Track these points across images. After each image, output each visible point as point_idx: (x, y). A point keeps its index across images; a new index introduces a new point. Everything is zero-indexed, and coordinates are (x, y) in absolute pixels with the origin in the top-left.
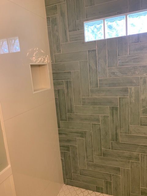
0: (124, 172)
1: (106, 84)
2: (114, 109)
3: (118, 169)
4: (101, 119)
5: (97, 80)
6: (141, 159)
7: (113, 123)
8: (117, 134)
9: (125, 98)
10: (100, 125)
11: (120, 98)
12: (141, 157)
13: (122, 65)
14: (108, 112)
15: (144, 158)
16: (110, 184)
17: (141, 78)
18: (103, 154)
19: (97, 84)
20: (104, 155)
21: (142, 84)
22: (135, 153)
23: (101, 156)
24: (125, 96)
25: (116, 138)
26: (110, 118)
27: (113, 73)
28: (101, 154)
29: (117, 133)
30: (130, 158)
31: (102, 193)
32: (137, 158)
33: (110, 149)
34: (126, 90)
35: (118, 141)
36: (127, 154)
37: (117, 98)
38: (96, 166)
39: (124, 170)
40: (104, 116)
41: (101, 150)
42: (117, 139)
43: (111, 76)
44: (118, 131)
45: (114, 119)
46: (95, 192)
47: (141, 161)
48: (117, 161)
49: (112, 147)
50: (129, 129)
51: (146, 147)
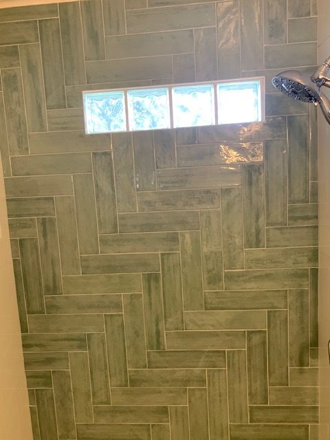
0: (176, 414)
1: (135, 227)
2: (151, 279)
3: (164, 411)
4: (124, 301)
5: (115, 218)
6: (209, 381)
7: (151, 308)
8: (158, 333)
9: (172, 253)
10: (121, 315)
11: (162, 255)
12: (209, 376)
13: (165, 188)
14: (139, 287)
15: (213, 377)
17: (202, 214)
18: (131, 381)
19: (115, 226)
20: (134, 382)
21: (204, 224)
22: (197, 370)
23: (126, 386)
24: (172, 250)
25: (156, 342)
26: (144, 299)
27: (149, 203)
28: (126, 381)
29: (158, 330)
30: (187, 382)
32: (201, 380)
33: (145, 367)
34: (174, 239)
35: (162, 347)
36: (180, 372)
37: (158, 254)
38: (115, 411)
39: (176, 410)
40: (132, 295)
41: (126, 372)
42: (159, 343)
43: (143, 210)
44: (162, 325)
45: (152, 301)
47: (209, 384)
48: (160, 392)
49: (149, 362)
50: (182, 320)
51: (217, 354)
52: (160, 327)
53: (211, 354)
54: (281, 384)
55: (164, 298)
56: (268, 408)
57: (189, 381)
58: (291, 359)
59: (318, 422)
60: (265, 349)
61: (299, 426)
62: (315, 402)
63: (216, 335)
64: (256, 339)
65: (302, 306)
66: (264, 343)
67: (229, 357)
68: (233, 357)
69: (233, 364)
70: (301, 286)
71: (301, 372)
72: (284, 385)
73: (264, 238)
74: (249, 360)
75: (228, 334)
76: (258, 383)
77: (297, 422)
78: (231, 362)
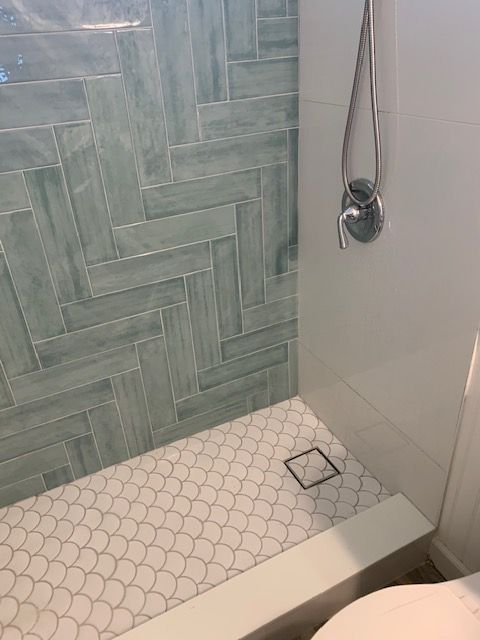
0: (124, 384)
2: (44, 179)
3: (106, 385)
6: (165, 325)
7: (54, 234)
8: (75, 271)
9: (77, 125)
10: (2, 256)
12: (165, 319)
15: (171, 318)
16: (89, 440)
18: (43, 359)
20: (47, 360)
22: (146, 315)
23: (37, 368)
24: (75, 118)
25: (74, 288)
26: (38, 220)
28: (35, 362)
29: (75, 267)
30: (133, 333)
31: (68, 481)
32: (154, 328)
33: (63, 332)
35: (86, 294)
36: (121, 324)
38: (24, 412)
39: (123, 379)
40: (12, 216)
41: (30, 348)
42: (79, 289)
44: (80, 260)
45: (54, 220)
46: (48, 493)
48: (95, 361)
49: (68, 322)
50: (112, 243)
51: (173, 284)
53: (163, 287)
54: (257, 304)
55: (75, 211)
56: (244, 336)
57: (137, 333)
58: (267, 269)
59: (297, 336)
60: (235, 262)
61: (277, 348)
62: (295, 313)
63: (169, 256)
64: (224, 250)
65: (279, 190)
66: (234, 253)
67: (189, 285)
68: (195, 283)
69: (196, 293)
70: (278, 159)
71: (279, 281)
72: (260, 303)
73: (225, 82)
74: (217, 283)
75: (185, 251)
76: (229, 309)
77: (276, 343)
78: (193, 291)
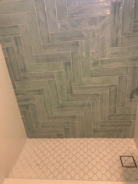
0: (79, 118)
1: (58, 39)
2: (67, 64)
3: (75, 117)
4: (55, 75)
5: (48, 35)
7: (67, 77)
8: (71, 87)
9: (77, 52)
10: (55, 81)
11: (72, 53)
12: (92, 104)
13: (72, 17)
14: (62, 68)
15: (94, 104)
16: (68, 129)
17: (91, 31)
18: (61, 106)
19: (49, 39)
20: (62, 107)
21: (91, 36)
22: (87, 101)
23: (59, 108)
24: (76, 50)
25: (71, 91)
26: (64, 74)
27: (64, 26)
28: (59, 106)
30: (83, 106)
31: (62, 138)
32: (89, 105)
33: (66, 101)
34: (77, 44)
35: (73, 93)
36: (80, 103)
37: (70, 52)
38: (55, 118)
40: (59, 72)
41: (59, 103)
42: (71, 92)
43: (62, 30)
44: (73, 84)
45: (68, 75)
46: (57, 139)
47: (92, 107)
48: (73, 110)
49: (68, 99)
50: (81, 82)
51: (96, 95)
52: (72, 85)
53: (93, 95)
54: (122, 106)
55: (73, 73)
56: (116, 115)
57: (84, 106)
58: (127, 96)
59: (136, 119)
60: (116, 92)
61: (128, 121)
62: (136, 112)
63: (96, 87)
64: (113, 88)
65: (134, 74)
66: (116, 90)
67: (101, 96)
68: (103, 96)
69: (102, 99)
70: (135, 64)
71: (131, 101)
73: (120, 42)
74: (109, 97)
75: (101, 87)
76: (113, 106)
77: (128, 120)
78: (101, 98)
